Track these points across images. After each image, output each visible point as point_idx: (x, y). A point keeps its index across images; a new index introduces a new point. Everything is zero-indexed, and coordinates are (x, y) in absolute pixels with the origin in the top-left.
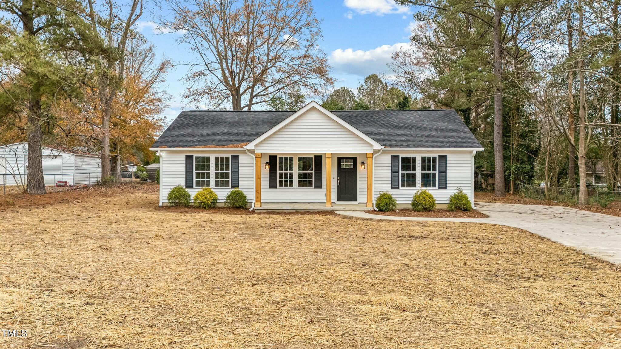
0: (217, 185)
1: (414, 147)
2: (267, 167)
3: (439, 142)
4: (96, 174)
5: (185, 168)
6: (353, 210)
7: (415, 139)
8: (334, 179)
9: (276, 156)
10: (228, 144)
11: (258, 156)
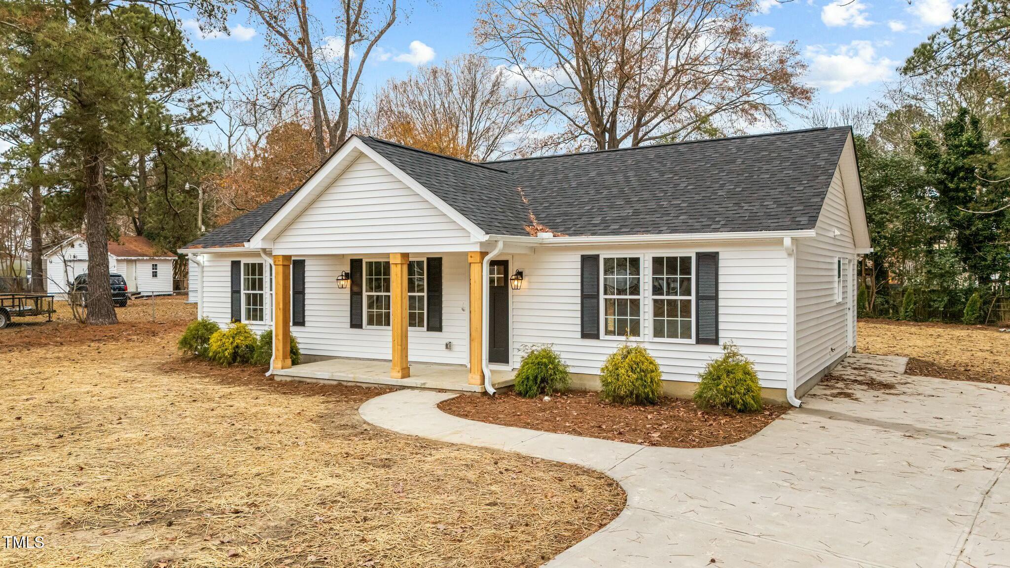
1: (629, 232)
2: (343, 282)
5: (229, 284)
6: (443, 390)
9: (361, 261)
11: (277, 263)
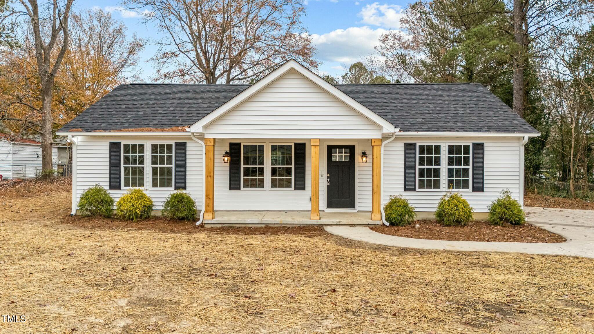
0: (155, 184)
1: (438, 131)
2: (226, 159)
3: (473, 124)
4: (35, 166)
6: (352, 225)
7: (436, 120)
8: (322, 176)
9: (239, 144)
10: (171, 126)
11: (208, 143)
